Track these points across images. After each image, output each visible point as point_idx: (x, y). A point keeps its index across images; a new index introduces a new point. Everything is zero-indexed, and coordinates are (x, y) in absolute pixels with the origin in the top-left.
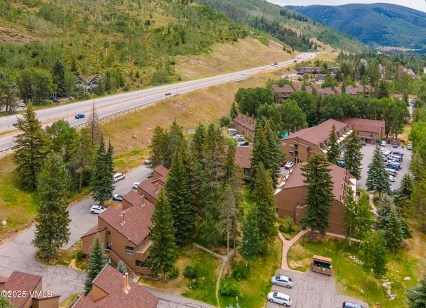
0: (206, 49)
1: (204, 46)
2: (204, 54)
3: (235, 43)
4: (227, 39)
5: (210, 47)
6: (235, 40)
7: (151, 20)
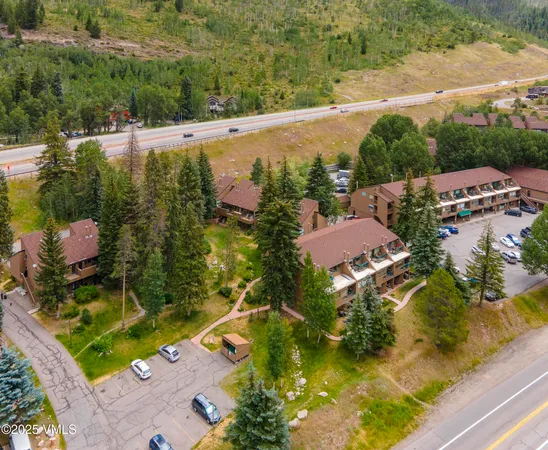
0: (395, 61)
1: (393, 57)
2: (389, 68)
3: (449, 51)
4: (438, 46)
5: (403, 59)
6: (451, 47)
7: (332, 24)
